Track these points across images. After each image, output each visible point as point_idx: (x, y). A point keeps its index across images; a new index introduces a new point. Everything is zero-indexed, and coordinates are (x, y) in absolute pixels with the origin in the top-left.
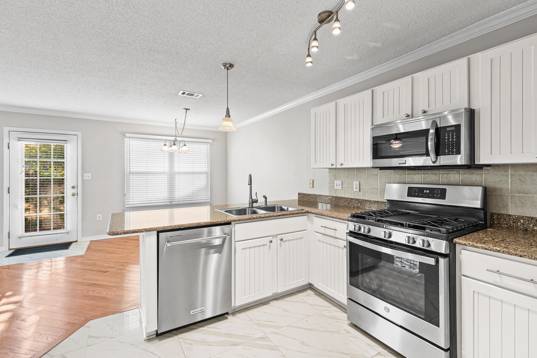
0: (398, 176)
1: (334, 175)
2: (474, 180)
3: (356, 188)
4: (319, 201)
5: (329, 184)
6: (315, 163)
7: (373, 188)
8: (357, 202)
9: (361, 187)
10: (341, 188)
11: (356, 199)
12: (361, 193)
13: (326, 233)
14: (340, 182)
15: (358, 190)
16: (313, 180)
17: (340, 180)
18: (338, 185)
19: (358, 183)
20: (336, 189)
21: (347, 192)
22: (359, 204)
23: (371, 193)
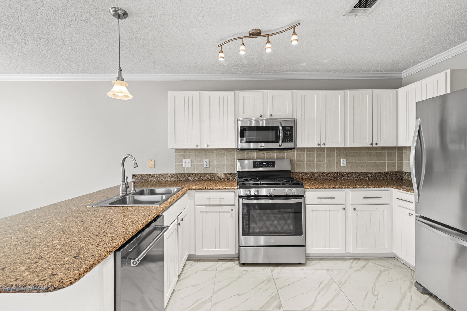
0: (240, 155)
1: (182, 154)
2: (282, 156)
3: (206, 165)
4: (164, 180)
5: (176, 162)
6: (175, 144)
7: (220, 164)
8: (208, 176)
9: (210, 163)
10: (190, 166)
11: (207, 174)
12: (211, 168)
13: (211, 203)
14: (189, 160)
15: (208, 166)
16: (154, 160)
17: (189, 159)
18: (187, 163)
19: (207, 160)
20: (184, 167)
21: (196, 168)
22: (210, 177)
23: (219, 168)
